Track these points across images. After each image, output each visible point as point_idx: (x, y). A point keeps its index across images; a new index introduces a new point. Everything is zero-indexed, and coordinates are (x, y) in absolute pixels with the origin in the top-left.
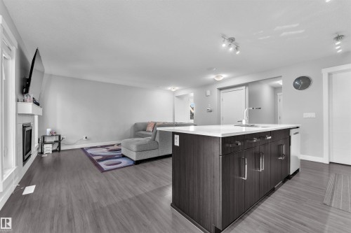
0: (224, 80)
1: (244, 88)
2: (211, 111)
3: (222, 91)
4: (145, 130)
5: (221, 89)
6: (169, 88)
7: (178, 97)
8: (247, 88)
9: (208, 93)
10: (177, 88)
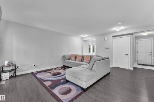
0: (122, 30)
1: (130, 36)
2: (108, 49)
3: (114, 38)
4: (69, 59)
5: (113, 37)
6: (82, 36)
7: (84, 41)
8: (132, 36)
9: (106, 38)
10: (86, 35)
